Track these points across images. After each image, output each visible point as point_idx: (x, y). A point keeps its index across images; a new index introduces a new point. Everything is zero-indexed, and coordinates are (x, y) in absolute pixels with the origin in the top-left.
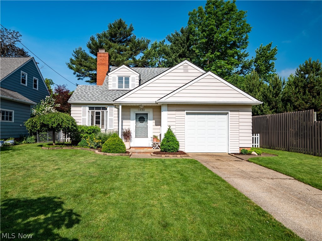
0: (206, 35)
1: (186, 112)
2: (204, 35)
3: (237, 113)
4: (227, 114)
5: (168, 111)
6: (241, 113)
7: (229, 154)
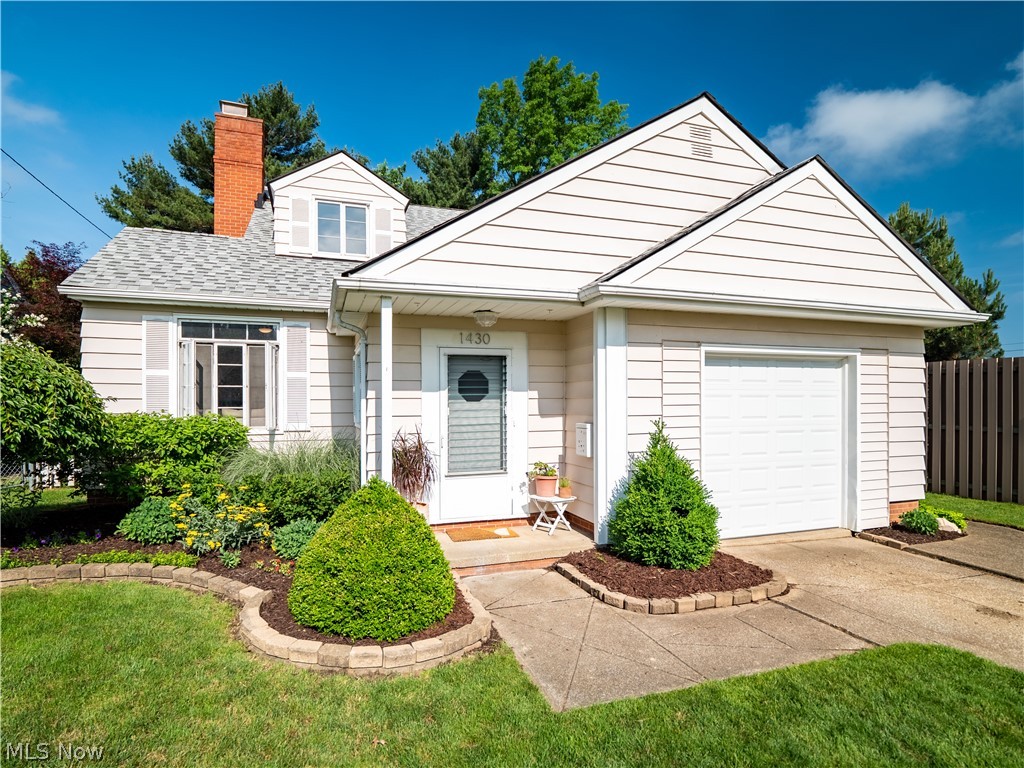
0: (528, 153)
1: (704, 349)
2: (524, 153)
3: (881, 359)
4: (839, 362)
5: (630, 343)
6: (895, 360)
7: (853, 533)
